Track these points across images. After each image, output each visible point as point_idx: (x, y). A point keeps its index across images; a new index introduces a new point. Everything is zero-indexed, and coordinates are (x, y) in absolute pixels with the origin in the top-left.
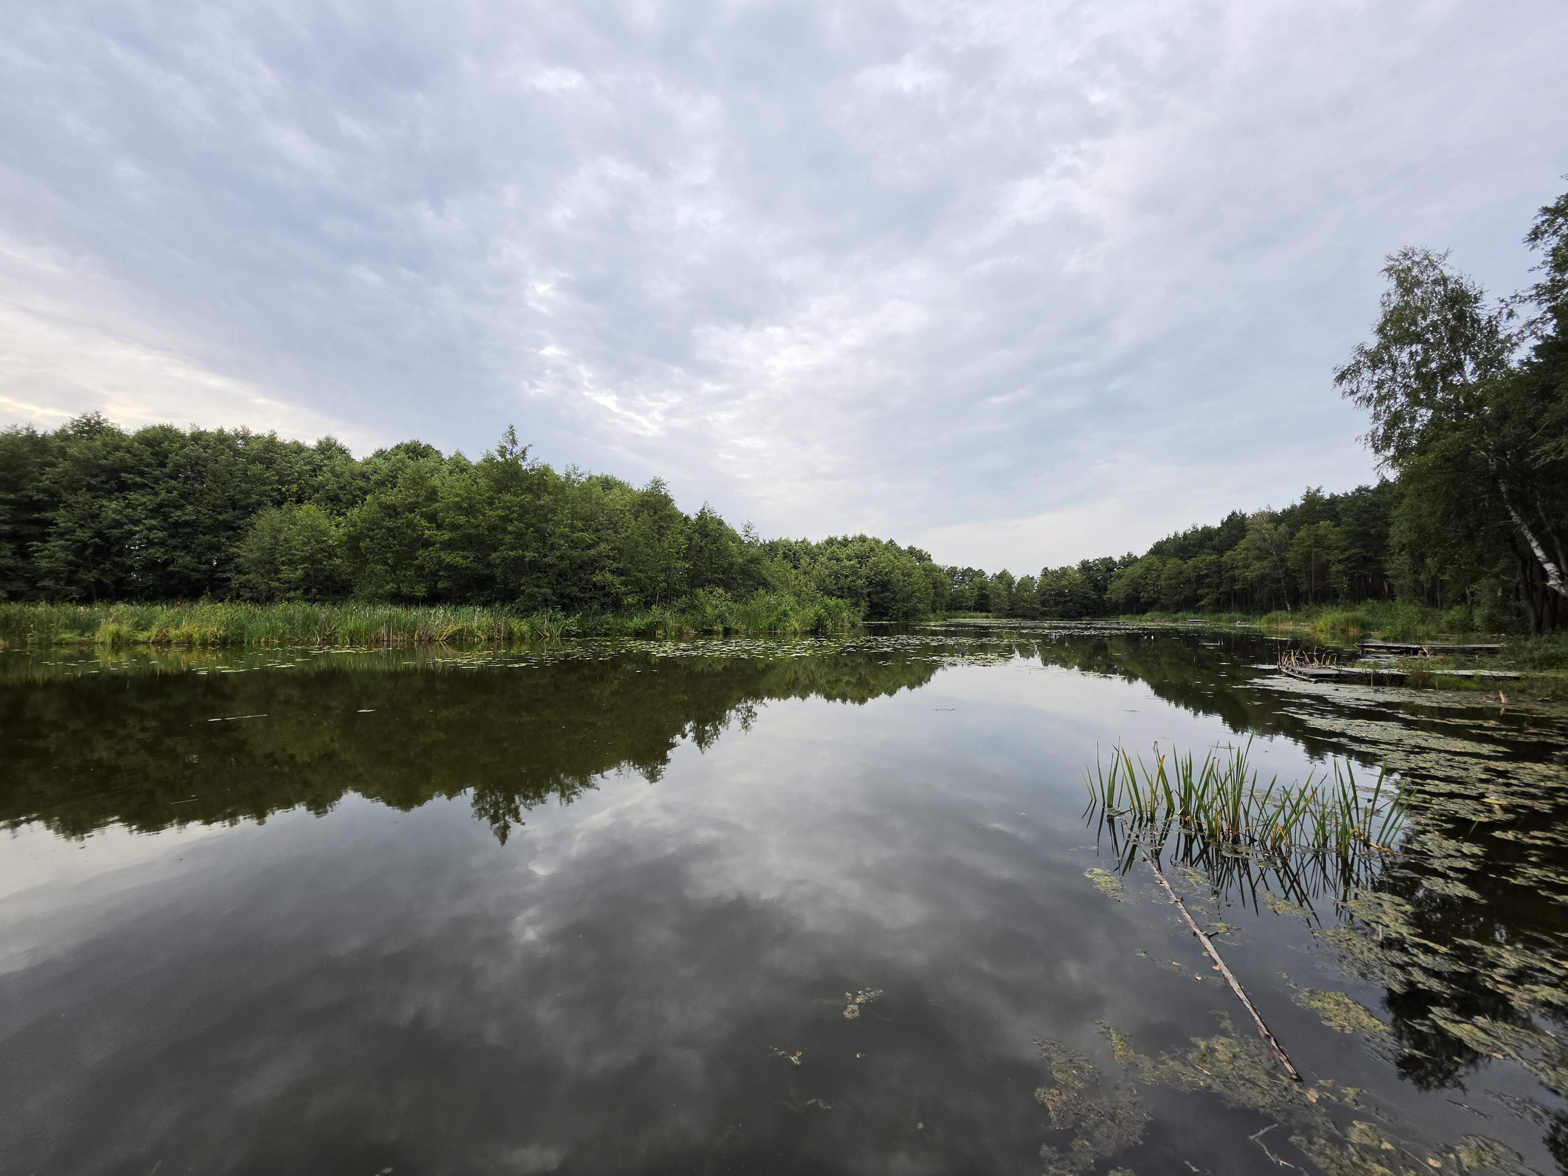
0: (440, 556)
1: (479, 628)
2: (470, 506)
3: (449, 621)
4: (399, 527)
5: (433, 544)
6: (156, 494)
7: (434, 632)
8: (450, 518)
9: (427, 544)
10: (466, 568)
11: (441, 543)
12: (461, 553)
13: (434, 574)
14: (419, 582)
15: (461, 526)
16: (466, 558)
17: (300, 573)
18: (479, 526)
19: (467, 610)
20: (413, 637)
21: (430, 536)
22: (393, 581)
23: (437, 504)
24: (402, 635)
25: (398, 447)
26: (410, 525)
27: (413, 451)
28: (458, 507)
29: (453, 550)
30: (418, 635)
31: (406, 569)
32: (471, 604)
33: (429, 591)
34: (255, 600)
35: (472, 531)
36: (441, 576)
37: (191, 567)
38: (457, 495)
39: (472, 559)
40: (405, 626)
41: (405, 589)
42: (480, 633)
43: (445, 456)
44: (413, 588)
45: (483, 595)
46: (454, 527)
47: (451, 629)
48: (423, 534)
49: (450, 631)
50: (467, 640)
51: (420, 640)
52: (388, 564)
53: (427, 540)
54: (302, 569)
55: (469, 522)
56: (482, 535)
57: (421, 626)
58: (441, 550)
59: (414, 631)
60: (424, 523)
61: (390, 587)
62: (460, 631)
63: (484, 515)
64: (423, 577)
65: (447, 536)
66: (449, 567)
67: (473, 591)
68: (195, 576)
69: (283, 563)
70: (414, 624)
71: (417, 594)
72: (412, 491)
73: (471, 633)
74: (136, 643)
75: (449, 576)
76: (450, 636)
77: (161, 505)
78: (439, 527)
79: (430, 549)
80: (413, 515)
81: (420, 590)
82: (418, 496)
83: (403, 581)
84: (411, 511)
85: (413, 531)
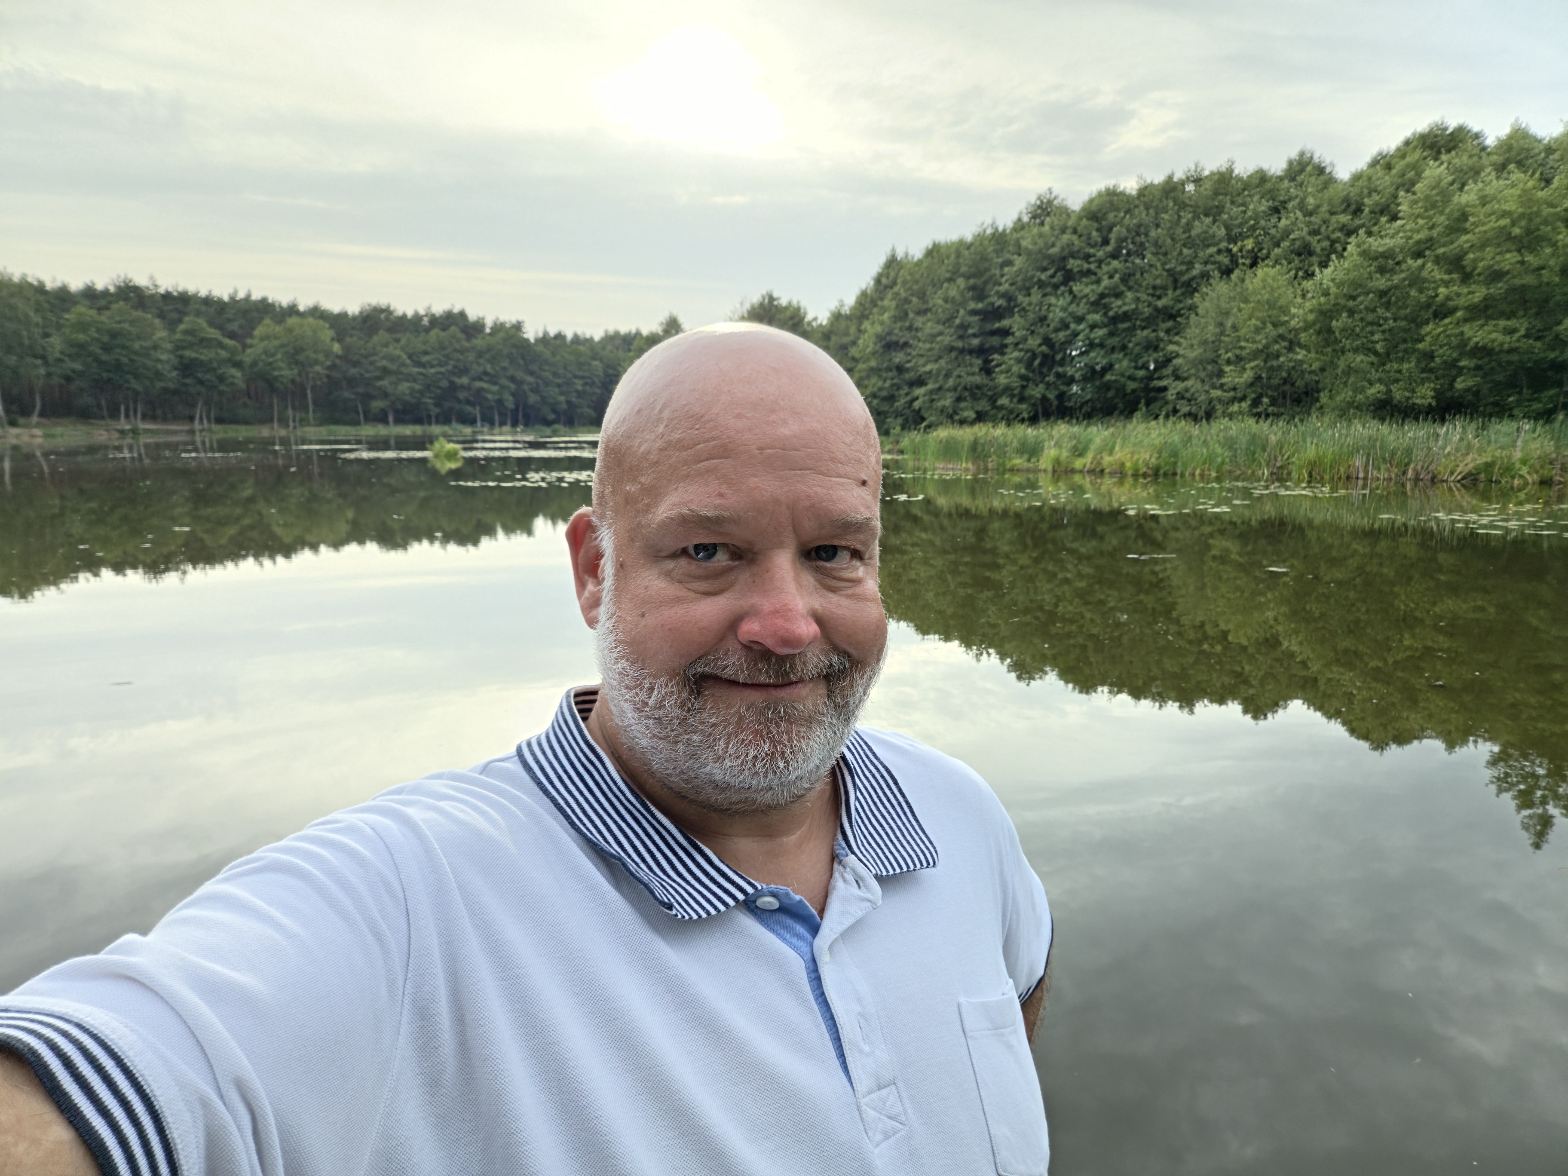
0: (1462, 333)
1: (1524, 462)
2: (1529, 232)
3: (1469, 447)
4: (1396, 287)
5: (1452, 311)
6: (1098, 282)
7: (1442, 467)
8: (1486, 259)
9: (1442, 312)
10: (1511, 351)
11: (1467, 308)
12: (1502, 323)
13: (1452, 365)
14: (1423, 381)
15: (1508, 272)
16: (1511, 331)
17: (1248, 375)
18: (1542, 268)
19: (1501, 429)
20: (1404, 473)
21: (1448, 298)
22: (1380, 380)
23: (1464, 238)
24: (1388, 470)
26: (1416, 281)
27: (1432, 147)
28: (1504, 238)
29: (1489, 318)
30: (1414, 470)
31: (1402, 360)
32: (1512, 416)
33: (1439, 395)
34: (1193, 417)
35: (1529, 280)
36: (1463, 368)
37: (1127, 374)
38: (1504, 214)
39: (1522, 332)
40: (1393, 454)
41: (1398, 394)
42: (1524, 471)
43: (1490, 141)
44: (1413, 391)
45: (1539, 400)
46: (1496, 276)
47: (1470, 462)
48: (1437, 295)
49: (1471, 466)
50: (1498, 482)
51: (1417, 479)
52: (1376, 353)
53: (1443, 304)
54: (1252, 368)
55: (1522, 263)
56: (1548, 284)
57: (1419, 454)
58: (1466, 320)
59: (1407, 465)
60: (1438, 275)
61: (1375, 391)
62: (1488, 467)
63: (1554, 245)
64: (1431, 371)
65: (1479, 293)
66: (1483, 351)
67: (1520, 393)
68: (1131, 385)
69: (1229, 362)
70: (1409, 451)
71: (1418, 401)
72: (1421, 222)
73: (1508, 470)
74: (1073, 471)
75: (1478, 368)
76: (1470, 474)
77: (1102, 296)
78: (1467, 278)
79: (1447, 321)
80: (1420, 262)
81: (1425, 395)
82: (1432, 227)
83: (1397, 381)
84: (1419, 255)
85: (1421, 291)
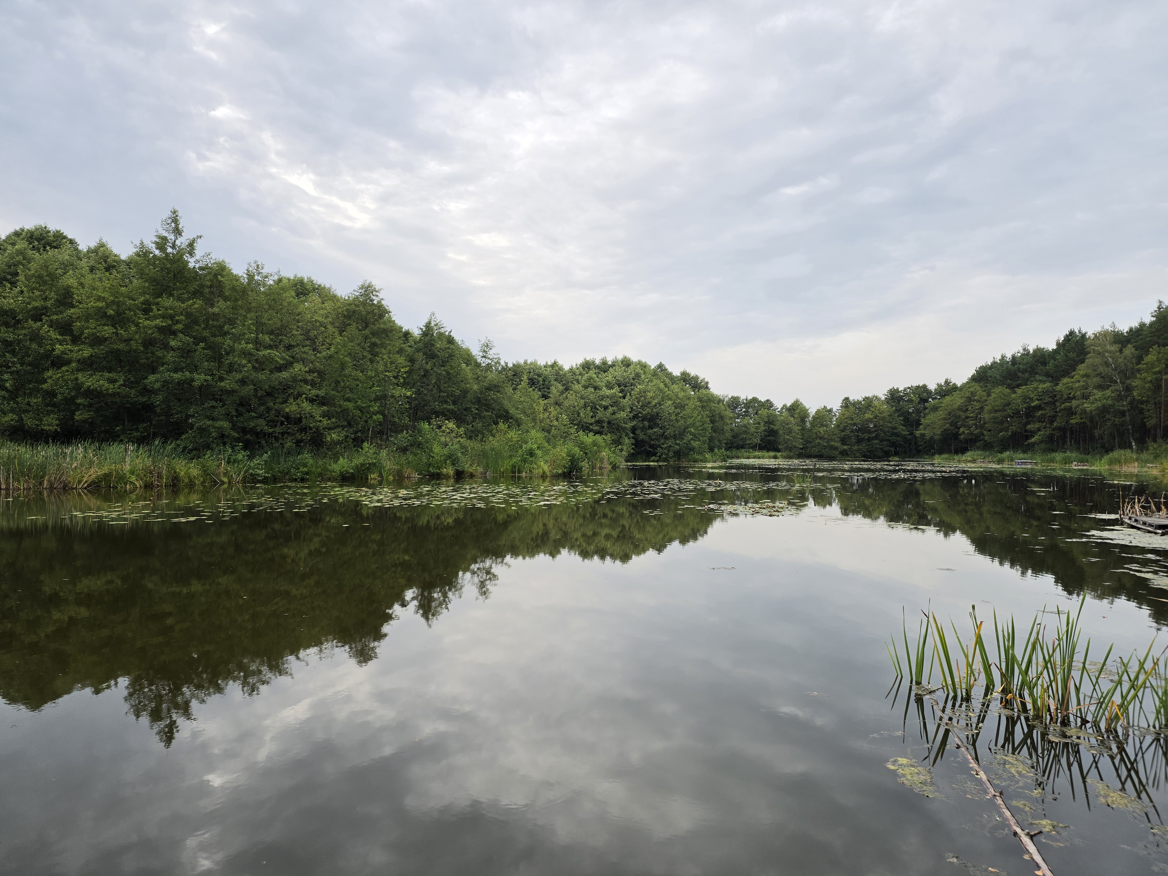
0: (77, 379)
1: (132, 472)
2: (118, 314)
3: (91, 463)
4: (19, 341)
5: (68, 362)
7: (71, 477)
8: (91, 328)
9: (58, 362)
10: (114, 395)
11: (78, 361)
12: (107, 375)
13: (70, 401)
14: (49, 413)
15: (106, 339)
16: (113, 381)
18: (131, 340)
19: (115, 449)
20: (41, 483)
21: (63, 353)
22: (12, 411)
23: (72, 310)
24: (26, 481)
25: (17, 234)
26: (35, 337)
27: (39, 240)
28: (101, 315)
29: (96, 370)
30: (49, 481)
31: (30, 395)
32: (121, 441)
33: (63, 424)
35: (122, 346)
36: (79, 404)
38: (99, 299)
39: (121, 382)
40: (30, 469)
41: (29, 421)
42: (133, 478)
43: (83, 247)
44: (41, 420)
45: (137, 430)
46: (97, 341)
47: (94, 473)
48: (54, 350)
49: (93, 476)
50: (115, 487)
51: (51, 488)
52: (6, 389)
53: (58, 357)
55: (117, 334)
56: (135, 351)
57: (51, 469)
58: (78, 370)
59: (43, 477)
60: (54, 335)
61: (9, 418)
62: (107, 477)
63: (137, 325)
64: (54, 405)
65: (87, 352)
66: (89, 393)
67: (123, 424)
70: (43, 467)
71: (47, 428)
72: (37, 293)
73: (121, 478)
75: (90, 405)
76: (93, 482)
78: (75, 340)
79: (64, 368)
80: (39, 324)
81: (51, 423)
82: (45, 299)
83: (27, 411)
84: (37, 318)
85: (40, 345)
